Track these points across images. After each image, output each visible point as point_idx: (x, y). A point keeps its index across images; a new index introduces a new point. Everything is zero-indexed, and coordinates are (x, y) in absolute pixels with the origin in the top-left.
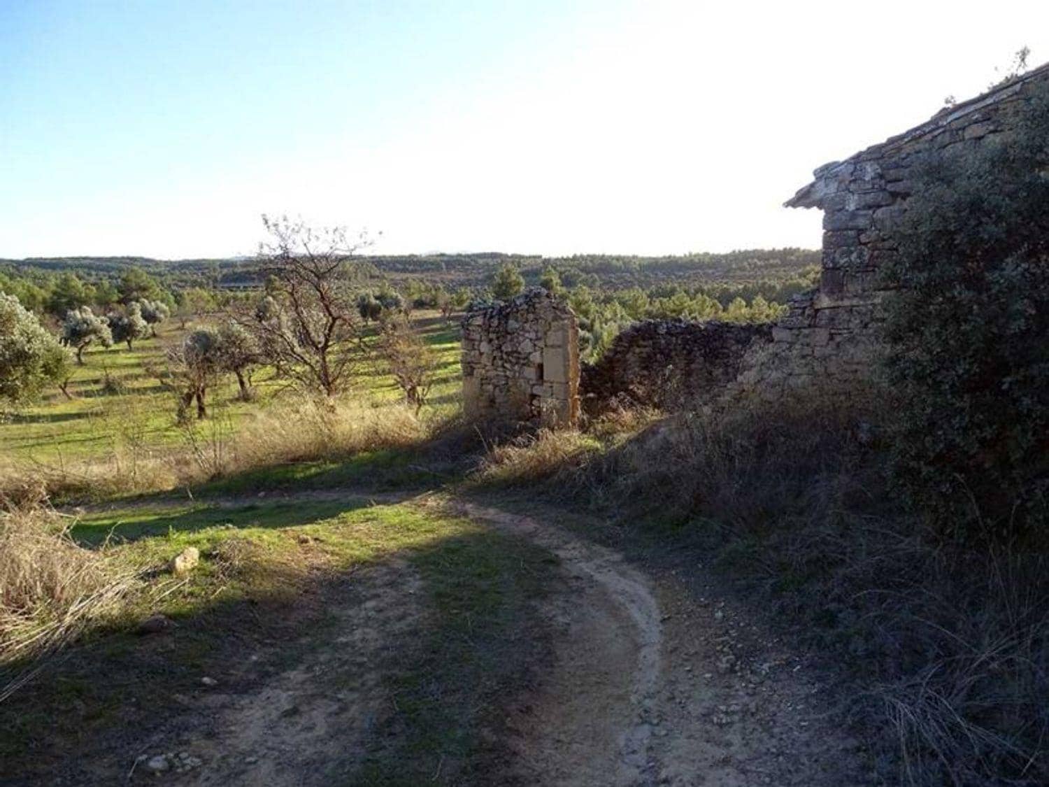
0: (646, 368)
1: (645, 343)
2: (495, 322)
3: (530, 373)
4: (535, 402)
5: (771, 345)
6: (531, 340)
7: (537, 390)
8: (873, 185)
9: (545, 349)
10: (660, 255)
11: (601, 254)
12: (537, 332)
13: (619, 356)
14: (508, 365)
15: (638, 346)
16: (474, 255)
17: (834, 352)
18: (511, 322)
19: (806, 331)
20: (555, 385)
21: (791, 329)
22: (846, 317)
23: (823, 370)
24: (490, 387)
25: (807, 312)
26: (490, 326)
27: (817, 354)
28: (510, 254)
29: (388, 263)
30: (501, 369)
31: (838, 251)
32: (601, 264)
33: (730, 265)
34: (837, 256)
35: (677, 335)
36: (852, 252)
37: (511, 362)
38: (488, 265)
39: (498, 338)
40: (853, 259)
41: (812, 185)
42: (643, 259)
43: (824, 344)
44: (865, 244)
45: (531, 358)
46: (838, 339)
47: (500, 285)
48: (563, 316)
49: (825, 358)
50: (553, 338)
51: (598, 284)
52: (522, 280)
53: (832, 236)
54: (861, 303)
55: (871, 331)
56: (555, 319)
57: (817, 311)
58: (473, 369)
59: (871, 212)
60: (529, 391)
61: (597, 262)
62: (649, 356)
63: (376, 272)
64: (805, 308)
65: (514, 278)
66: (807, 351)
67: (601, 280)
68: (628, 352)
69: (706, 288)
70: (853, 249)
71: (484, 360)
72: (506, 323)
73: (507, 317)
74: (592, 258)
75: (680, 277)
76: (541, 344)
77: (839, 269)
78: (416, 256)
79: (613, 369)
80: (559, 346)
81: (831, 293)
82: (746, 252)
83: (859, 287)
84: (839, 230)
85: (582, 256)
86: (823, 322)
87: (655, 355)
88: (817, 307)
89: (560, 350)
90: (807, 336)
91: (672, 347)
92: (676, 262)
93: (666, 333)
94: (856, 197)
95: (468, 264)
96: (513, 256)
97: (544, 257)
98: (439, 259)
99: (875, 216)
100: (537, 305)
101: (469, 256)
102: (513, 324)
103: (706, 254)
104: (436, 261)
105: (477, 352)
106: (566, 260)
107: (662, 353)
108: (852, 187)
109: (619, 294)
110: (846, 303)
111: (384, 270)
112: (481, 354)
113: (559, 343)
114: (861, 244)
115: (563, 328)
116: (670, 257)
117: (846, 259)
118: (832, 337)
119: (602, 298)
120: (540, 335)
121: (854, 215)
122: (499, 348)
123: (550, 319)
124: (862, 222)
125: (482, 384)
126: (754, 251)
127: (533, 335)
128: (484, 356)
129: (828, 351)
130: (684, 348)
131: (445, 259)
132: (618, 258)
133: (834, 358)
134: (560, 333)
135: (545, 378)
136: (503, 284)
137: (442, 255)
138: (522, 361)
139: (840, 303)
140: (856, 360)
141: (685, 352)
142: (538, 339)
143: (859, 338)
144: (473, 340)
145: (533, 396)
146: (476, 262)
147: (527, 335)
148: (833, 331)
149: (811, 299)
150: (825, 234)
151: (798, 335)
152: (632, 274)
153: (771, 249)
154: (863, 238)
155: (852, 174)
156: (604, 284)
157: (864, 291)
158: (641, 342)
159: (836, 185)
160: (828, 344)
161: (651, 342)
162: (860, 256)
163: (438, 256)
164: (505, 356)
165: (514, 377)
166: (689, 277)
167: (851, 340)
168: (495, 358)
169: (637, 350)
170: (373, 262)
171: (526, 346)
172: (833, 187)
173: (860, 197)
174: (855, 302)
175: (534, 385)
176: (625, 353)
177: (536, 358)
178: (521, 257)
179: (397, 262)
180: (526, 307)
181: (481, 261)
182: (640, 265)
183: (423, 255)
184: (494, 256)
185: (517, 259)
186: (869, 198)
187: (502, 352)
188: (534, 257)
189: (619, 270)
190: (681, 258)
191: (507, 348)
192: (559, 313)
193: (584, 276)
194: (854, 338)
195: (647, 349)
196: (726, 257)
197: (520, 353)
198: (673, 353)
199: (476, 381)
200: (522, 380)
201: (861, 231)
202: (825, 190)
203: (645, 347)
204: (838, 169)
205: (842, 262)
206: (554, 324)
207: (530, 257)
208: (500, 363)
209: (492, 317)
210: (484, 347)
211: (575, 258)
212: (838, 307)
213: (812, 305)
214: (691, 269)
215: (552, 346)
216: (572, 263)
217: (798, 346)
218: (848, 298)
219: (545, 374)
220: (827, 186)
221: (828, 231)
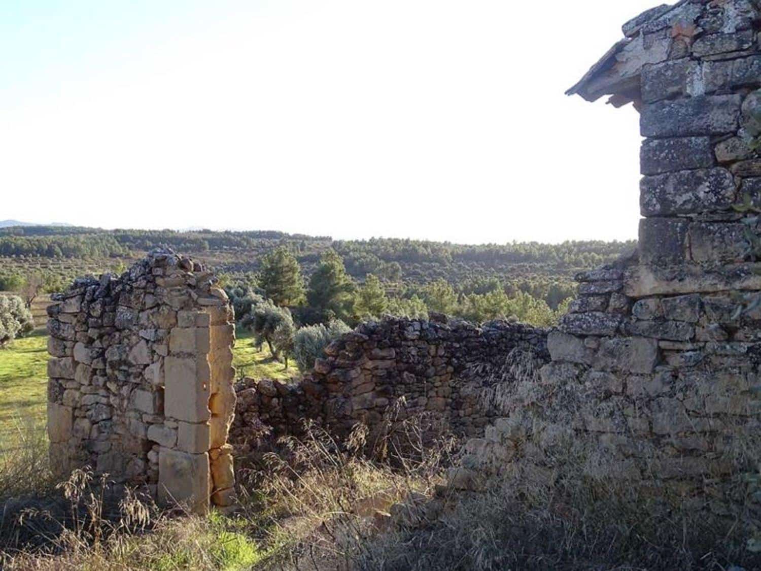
0: (384, 393)
1: (383, 353)
2: (97, 309)
3: (145, 401)
4: (151, 455)
5: (546, 368)
6: (147, 341)
7: (154, 434)
8: (741, 42)
9: (167, 358)
10: (478, 243)
11: (405, 238)
12: (157, 328)
13: (336, 372)
14: (112, 387)
15: (372, 359)
16: (247, 233)
17: (667, 389)
18: (121, 309)
19: (611, 343)
20: (181, 425)
21: (582, 337)
22: (688, 315)
23: (645, 426)
24: (86, 424)
25: (614, 302)
26: (89, 315)
27: (632, 389)
28: (291, 234)
29: (136, 238)
30: (102, 392)
31: (672, 181)
32: (405, 250)
33: (562, 258)
34: (670, 188)
35: (437, 342)
36: (699, 181)
37: (116, 380)
38: (263, 246)
39: (101, 337)
40: (702, 195)
41: (619, 48)
42: (457, 246)
43: (647, 370)
44: (727, 164)
45: (147, 374)
46: (675, 361)
47: (268, 271)
48: (202, 301)
49: (649, 401)
50: (182, 339)
51: (400, 274)
52: (297, 265)
53: (661, 147)
54: (721, 287)
55: (743, 347)
56: (185, 306)
57: (633, 301)
58: (62, 389)
59: (737, 97)
60: (141, 435)
61: (400, 248)
62: (389, 374)
63: (120, 250)
64: (609, 294)
65: (286, 262)
66: (614, 384)
67: (404, 269)
68: (353, 366)
69: (532, 285)
70: (701, 173)
71: (80, 375)
72: (114, 310)
73: (116, 300)
74: (395, 242)
75: (502, 270)
76: (161, 349)
77: (674, 215)
78: (172, 232)
79: (327, 393)
80: (190, 355)
81: (658, 265)
82: (581, 244)
83: (716, 256)
84: (674, 135)
85: (381, 240)
86: (644, 325)
87: (401, 372)
88: (631, 293)
89: (190, 362)
90: (611, 353)
91: (429, 360)
92: (498, 252)
93: (420, 338)
94: (706, 68)
95: (238, 244)
96: (296, 237)
97: (334, 239)
98: (200, 236)
99: (745, 105)
100: (159, 281)
101: (239, 234)
102: (123, 313)
103: (533, 244)
104: (197, 239)
105: (70, 359)
106: (362, 243)
107: (411, 370)
108: (699, 48)
109: (425, 288)
110: (690, 285)
111: (130, 248)
112: (76, 363)
113: (189, 350)
114: (716, 163)
115: (196, 323)
116: (489, 245)
117: (685, 197)
118: (662, 357)
119: (404, 292)
120: (161, 332)
121: (702, 105)
122: (102, 354)
123: (176, 305)
124: (719, 119)
125: (74, 418)
126: (591, 243)
127: (149, 334)
128: (79, 368)
129: (655, 385)
130: (449, 363)
131: (210, 236)
132: (426, 245)
133: (665, 401)
134: (191, 331)
135: (167, 413)
136: (272, 269)
137: (206, 232)
138: (132, 380)
139: (676, 286)
140: (710, 409)
141: (450, 369)
142: (158, 341)
143: (716, 361)
144: (64, 339)
145: (149, 445)
146: (248, 242)
147: (142, 333)
148: (663, 344)
149: (621, 277)
150: (645, 143)
151: (595, 351)
152: (443, 264)
153: (611, 241)
154: (722, 152)
155: (696, 22)
156: (409, 275)
157: (725, 261)
158: (377, 352)
159: (666, 43)
160: (654, 371)
161: (393, 352)
162: (717, 188)
163: (200, 232)
164: (109, 371)
165: (120, 405)
166: (513, 270)
167: (700, 364)
168: (94, 372)
169: (370, 365)
170: (116, 237)
171: (139, 353)
172: (660, 50)
173: (713, 69)
174: (708, 283)
175: (150, 424)
176: (346, 369)
177: (153, 374)
178: (306, 238)
179: (148, 238)
180: (144, 283)
181: (255, 242)
182: (452, 253)
183: (181, 232)
184: (271, 235)
185: (300, 241)
186: (734, 70)
187: (105, 361)
188: (322, 239)
189: (425, 258)
190: (502, 247)
191: (113, 355)
192: (194, 295)
193: (383, 264)
194: (706, 360)
195: (388, 363)
196: (557, 248)
197: (130, 365)
198: (431, 371)
199: (65, 412)
200: (132, 414)
201: (716, 137)
202: (645, 58)
203: (383, 359)
204: (669, 15)
205: (680, 200)
206: (183, 314)
207: (316, 239)
208: (101, 380)
209: (93, 300)
210: (81, 352)
211: (373, 242)
212: (674, 295)
213: (621, 290)
214: (515, 261)
215: (178, 355)
216: (368, 248)
217: (595, 374)
218: (693, 275)
219: (167, 405)
220: (647, 48)
221: (650, 138)
